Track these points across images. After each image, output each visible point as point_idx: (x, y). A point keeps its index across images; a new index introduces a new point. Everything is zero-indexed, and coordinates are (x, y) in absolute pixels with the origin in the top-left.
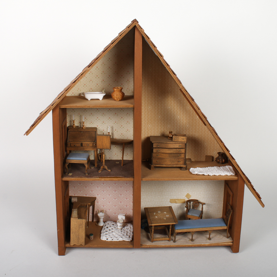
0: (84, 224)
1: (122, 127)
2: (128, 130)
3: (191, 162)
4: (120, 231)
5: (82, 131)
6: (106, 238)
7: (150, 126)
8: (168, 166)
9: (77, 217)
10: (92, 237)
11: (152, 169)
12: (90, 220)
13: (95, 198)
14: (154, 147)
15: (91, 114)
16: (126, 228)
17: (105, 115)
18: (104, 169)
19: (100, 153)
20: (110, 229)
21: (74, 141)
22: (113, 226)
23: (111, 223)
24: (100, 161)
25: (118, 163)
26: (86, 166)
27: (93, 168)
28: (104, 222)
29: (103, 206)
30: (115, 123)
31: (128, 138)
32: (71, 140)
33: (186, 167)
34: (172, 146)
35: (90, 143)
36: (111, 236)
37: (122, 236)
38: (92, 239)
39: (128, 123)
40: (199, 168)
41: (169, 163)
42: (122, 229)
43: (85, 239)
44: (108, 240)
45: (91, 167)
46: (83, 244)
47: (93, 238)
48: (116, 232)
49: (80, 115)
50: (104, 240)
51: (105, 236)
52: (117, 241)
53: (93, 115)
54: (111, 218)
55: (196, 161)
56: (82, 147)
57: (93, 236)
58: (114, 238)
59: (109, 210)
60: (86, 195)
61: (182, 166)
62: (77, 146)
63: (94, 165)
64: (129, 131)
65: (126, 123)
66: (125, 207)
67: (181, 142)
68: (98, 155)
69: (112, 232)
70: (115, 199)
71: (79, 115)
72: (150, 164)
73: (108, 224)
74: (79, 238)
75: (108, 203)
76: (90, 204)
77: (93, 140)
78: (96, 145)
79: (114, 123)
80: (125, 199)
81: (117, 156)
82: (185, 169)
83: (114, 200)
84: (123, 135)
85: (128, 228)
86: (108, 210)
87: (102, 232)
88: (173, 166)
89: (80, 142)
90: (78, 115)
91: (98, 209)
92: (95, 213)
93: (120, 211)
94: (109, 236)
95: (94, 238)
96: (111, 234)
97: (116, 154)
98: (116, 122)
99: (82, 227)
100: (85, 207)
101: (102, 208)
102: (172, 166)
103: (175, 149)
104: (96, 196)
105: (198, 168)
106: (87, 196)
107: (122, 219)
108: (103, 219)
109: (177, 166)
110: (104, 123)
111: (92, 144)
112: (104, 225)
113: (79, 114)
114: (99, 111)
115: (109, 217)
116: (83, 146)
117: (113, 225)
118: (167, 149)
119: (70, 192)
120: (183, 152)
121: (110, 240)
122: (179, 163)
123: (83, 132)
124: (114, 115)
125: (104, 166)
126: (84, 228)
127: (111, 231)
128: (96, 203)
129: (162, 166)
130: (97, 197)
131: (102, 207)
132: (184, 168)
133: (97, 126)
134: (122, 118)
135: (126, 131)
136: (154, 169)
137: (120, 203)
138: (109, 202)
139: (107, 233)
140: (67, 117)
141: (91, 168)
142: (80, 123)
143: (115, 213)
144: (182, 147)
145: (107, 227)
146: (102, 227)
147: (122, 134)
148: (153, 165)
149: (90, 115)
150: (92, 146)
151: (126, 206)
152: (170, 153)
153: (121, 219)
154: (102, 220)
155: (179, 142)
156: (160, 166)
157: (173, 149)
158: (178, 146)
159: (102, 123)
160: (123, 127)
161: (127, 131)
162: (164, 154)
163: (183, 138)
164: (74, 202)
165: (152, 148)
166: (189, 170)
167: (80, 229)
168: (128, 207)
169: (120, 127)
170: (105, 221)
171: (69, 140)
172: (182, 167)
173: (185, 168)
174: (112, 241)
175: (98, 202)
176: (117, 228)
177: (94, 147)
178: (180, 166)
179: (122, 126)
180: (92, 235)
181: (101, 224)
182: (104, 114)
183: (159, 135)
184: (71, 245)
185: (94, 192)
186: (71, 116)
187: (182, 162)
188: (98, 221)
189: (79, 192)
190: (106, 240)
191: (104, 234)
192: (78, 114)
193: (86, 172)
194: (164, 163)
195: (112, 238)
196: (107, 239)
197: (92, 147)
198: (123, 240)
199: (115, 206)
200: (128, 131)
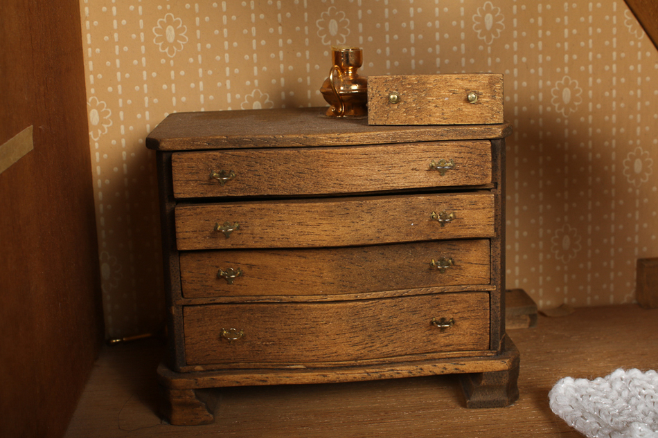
3: (533, 317)
7: (170, 33)
8: (332, 376)
11: (178, 415)
14: (180, 191)
33: (514, 371)
34: (363, 171)
40: (635, 372)
41: (345, 349)
55: (562, 307)
61: (469, 367)
67: (457, 131)
72: (162, 370)
82: (499, 395)
88: (387, 373)
102: (374, 373)
103: (399, 201)
105: (619, 373)
109: (428, 369)
118: (320, 206)
120: (478, 232)
122: (442, 339)
129: (272, 379)
132: (491, 388)
136: (205, 415)
144: (460, 180)
148: (191, 373)
152: (349, 239)
155: (429, 134)
156: (256, 378)
157: (380, 201)
158: (425, 165)
162: (291, 260)
163: (473, 85)
165: (168, 207)
166: (542, 398)
172: (476, 376)
173: (505, 381)
178: (450, 368)
183: (257, 105)
187: (468, 330)
194: (293, 351)
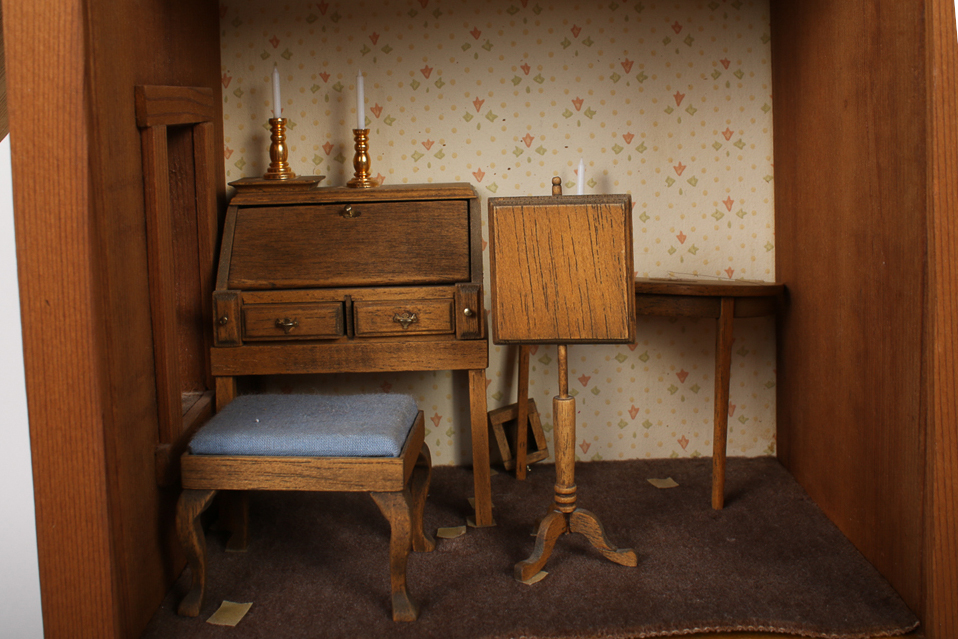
1: (681, 181)
2: (729, 203)
5: (348, 203)
15: (427, 72)
17: (539, 79)
18: (573, 547)
19: (505, 406)
21: (274, 288)
24: (512, 472)
25: (670, 483)
26: (398, 516)
27: (454, 535)
30: (622, 142)
31: (730, 272)
32: (249, 282)
35: (423, 300)
39: (729, 145)
45: (442, 532)
49: (333, 81)
53: (440, 84)
56: (352, 344)
62: (304, 330)
63: (465, 512)
64: (741, 214)
65: (717, 146)
68: (495, 422)
71: (326, 88)
77: (453, 269)
78: (477, 314)
79: (617, 150)
81: (647, 425)
84: (693, 250)
89: (330, 293)
90: (315, 88)
97: (634, 412)
98: (628, 138)
110: (535, 144)
111: (445, 306)
113: (325, 77)
114: (488, 47)
116: (364, 326)
123: (357, 214)
124: (615, 78)
125: (567, 516)
133: (479, 175)
134: (679, 98)
135: (718, 216)
140: (227, 109)
141: (438, 540)
142: (336, 152)
147: (682, 238)
149: (415, 85)
150: (443, 324)
159: (518, 152)
160: (693, 182)
161: (723, 208)
169: (670, 182)
171: (235, 282)
177: (466, 336)
179: (680, 169)
182: (534, 72)
186: (256, 97)
192: (320, 81)
193: (395, 584)
197: (440, 334)
200: (736, 207)
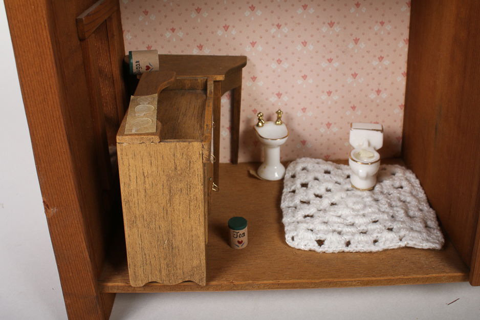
0: (198, 167)
4: (368, 200)
6: (313, 237)
9: (154, 130)
10: (242, 236)
12: (225, 156)
13: (242, 62)
16: (387, 183)
20: (318, 192)
22: (327, 176)
23: (316, 166)
28: (285, 164)
29: (279, 95)
36: (335, 227)
37: (389, 224)
38: (241, 247)
42: (372, 189)
43: (208, 247)
44: (325, 248)
46: (200, 276)
47: (245, 239)
48: (350, 205)
50: (302, 247)
51: (304, 226)
52: (374, 249)
54: (309, 145)
57: (245, 230)
58: (353, 234)
59: (304, 110)
60: (200, 47)
66: (373, 96)
69: (332, 204)
70: (330, 60)
73: (304, 169)
74: (171, 246)
75: (300, 82)
76: (221, 78)
80: (375, 63)
83: (324, 64)
85: (397, 184)
86: (300, 114)
87: (284, 205)
91: (255, 111)
92: (242, 127)
93: (348, 113)
94: (323, 227)
95: (249, 240)
96: (331, 216)
99: (189, 187)
100: (199, 91)
101: (271, 103)
104: (246, 51)
106: (207, 52)
107: (369, 144)
108: (283, 148)
112: (288, 176)
115: (304, 142)
117: (327, 172)
119: (127, 37)
121: (333, 245)
126: (198, 190)
127: (326, 202)
128: (246, 83)
130: (249, 56)
131: (273, 99)
137: (350, 80)
138: (305, 77)
139: (311, 210)
143: (329, 125)
145: (304, 185)
146: (281, 183)
151: (378, 92)
153: (366, 145)
154: (275, 155)
164: (143, 69)
167: (176, 199)
168: (384, 95)
170: (285, 159)
174: (347, 249)
175: (254, 79)
176: (349, 187)
180: (239, 223)
181: (274, 171)
184: (132, 283)
185: (234, 32)
188: (258, 162)
189: (168, 34)
190: (314, 246)
191: (300, 215)
195: (347, 238)
196: (320, 242)
198: (403, 244)
199: (329, 93)
